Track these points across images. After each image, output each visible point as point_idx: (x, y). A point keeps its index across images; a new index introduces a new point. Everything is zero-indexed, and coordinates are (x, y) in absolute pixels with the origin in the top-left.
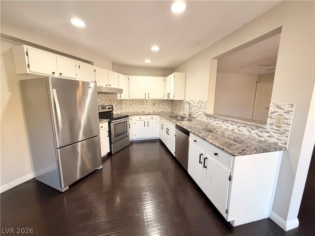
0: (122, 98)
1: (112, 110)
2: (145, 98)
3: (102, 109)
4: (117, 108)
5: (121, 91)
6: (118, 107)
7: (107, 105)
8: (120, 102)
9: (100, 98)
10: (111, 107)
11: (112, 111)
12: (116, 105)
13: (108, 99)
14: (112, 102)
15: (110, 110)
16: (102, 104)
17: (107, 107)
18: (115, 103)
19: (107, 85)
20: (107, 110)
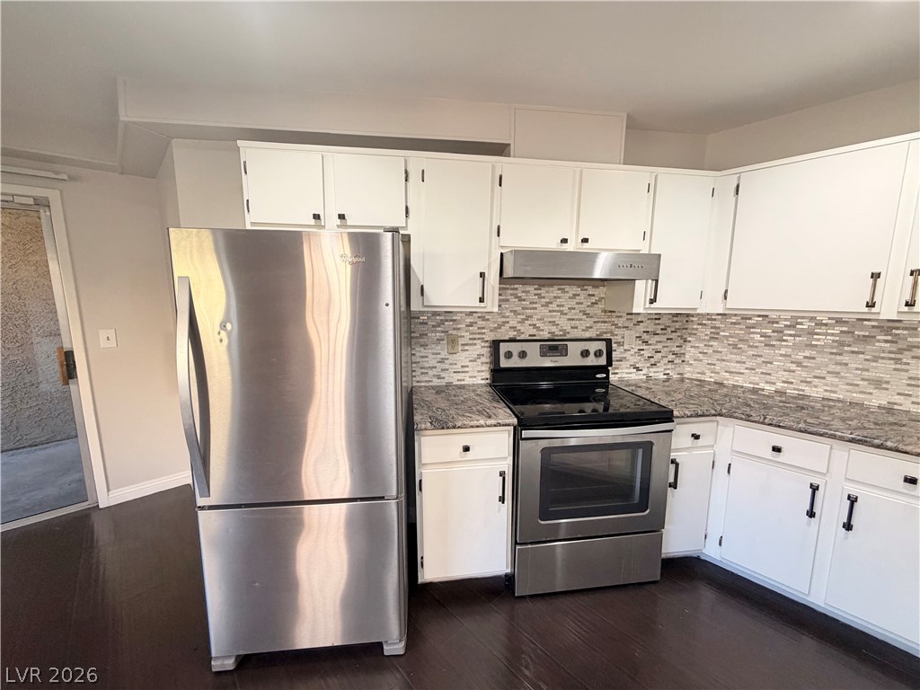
0: (667, 302)
1: (602, 361)
3: (543, 354)
4: (647, 354)
5: (650, 266)
6: (659, 347)
7: (587, 335)
8: (677, 325)
9: (547, 304)
10: (602, 346)
11: (604, 369)
12: (645, 337)
13: (597, 310)
14: (620, 322)
15: (591, 361)
16: (554, 329)
17: (575, 348)
18: (641, 328)
19: (564, 241)
20: (572, 359)
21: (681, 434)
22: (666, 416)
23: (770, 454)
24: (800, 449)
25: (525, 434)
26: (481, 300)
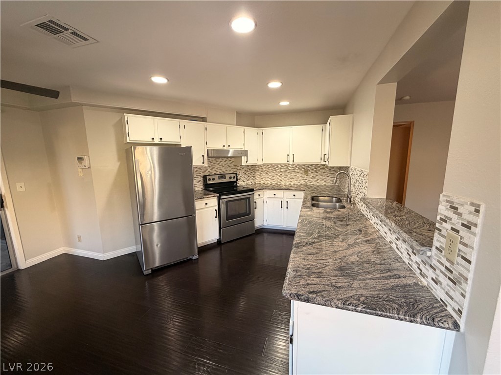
0: (250, 162)
1: (235, 180)
2: (288, 161)
3: (219, 179)
4: (246, 177)
5: (245, 153)
6: (249, 175)
7: (230, 172)
8: (253, 168)
9: (218, 164)
10: (235, 175)
11: (235, 182)
12: (245, 172)
13: (232, 165)
14: (239, 168)
15: (232, 180)
16: (221, 171)
17: (227, 176)
18: (244, 170)
19: (224, 146)
20: (227, 180)
21: (256, 194)
22: (252, 190)
23: (273, 196)
24: (279, 193)
25: (221, 197)
26: (203, 163)
